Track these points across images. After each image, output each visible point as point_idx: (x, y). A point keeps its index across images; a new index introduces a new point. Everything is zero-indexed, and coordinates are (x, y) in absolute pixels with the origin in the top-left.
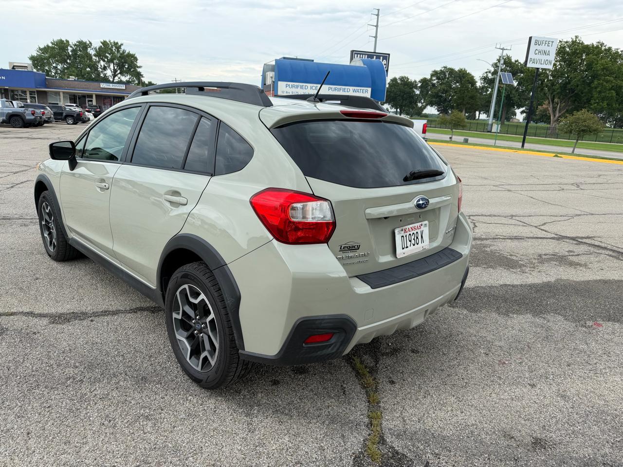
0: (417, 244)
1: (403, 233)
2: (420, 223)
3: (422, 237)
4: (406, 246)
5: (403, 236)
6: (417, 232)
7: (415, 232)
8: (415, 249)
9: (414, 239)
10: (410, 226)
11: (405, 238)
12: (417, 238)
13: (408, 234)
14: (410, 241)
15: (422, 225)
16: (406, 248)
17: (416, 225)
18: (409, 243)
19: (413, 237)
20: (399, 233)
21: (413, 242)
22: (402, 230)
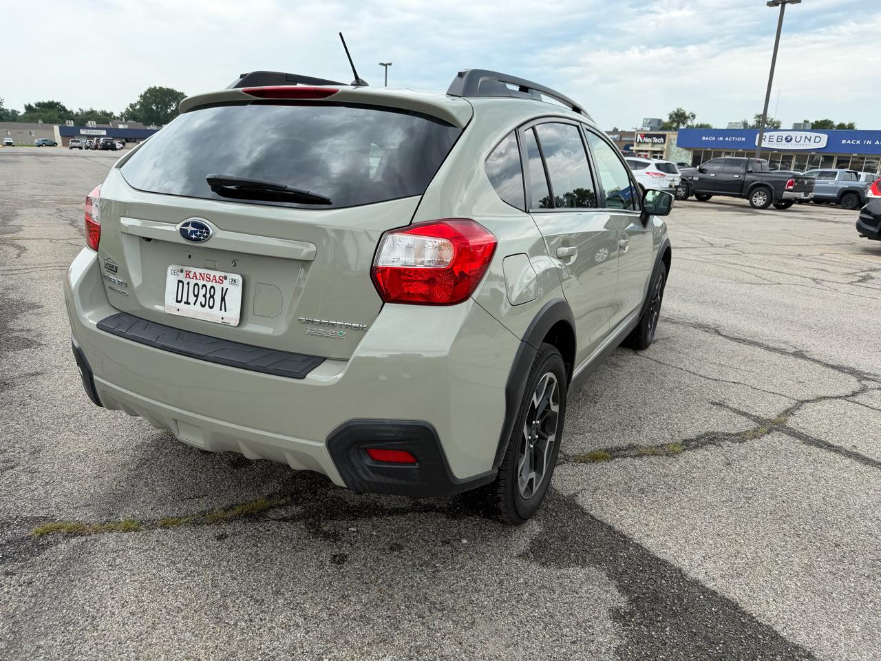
0: (211, 308)
1: (182, 277)
2: (223, 274)
3: (223, 299)
4: (185, 299)
5: (179, 281)
6: (212, 287)
7: (209, 285)
8: (204, 314)
9: (205, 296)
10: (198, 271)
11: (186, 286)
12: (212, 297)
13: (193, 282)
14: (197, 296)
15: (226, 278)
16: (185, 303)
17: (212, 273)
18: (192, 299)
19: (202, 292)
20: (174, 272)
21: (201, 299)
22: (182, 271)
